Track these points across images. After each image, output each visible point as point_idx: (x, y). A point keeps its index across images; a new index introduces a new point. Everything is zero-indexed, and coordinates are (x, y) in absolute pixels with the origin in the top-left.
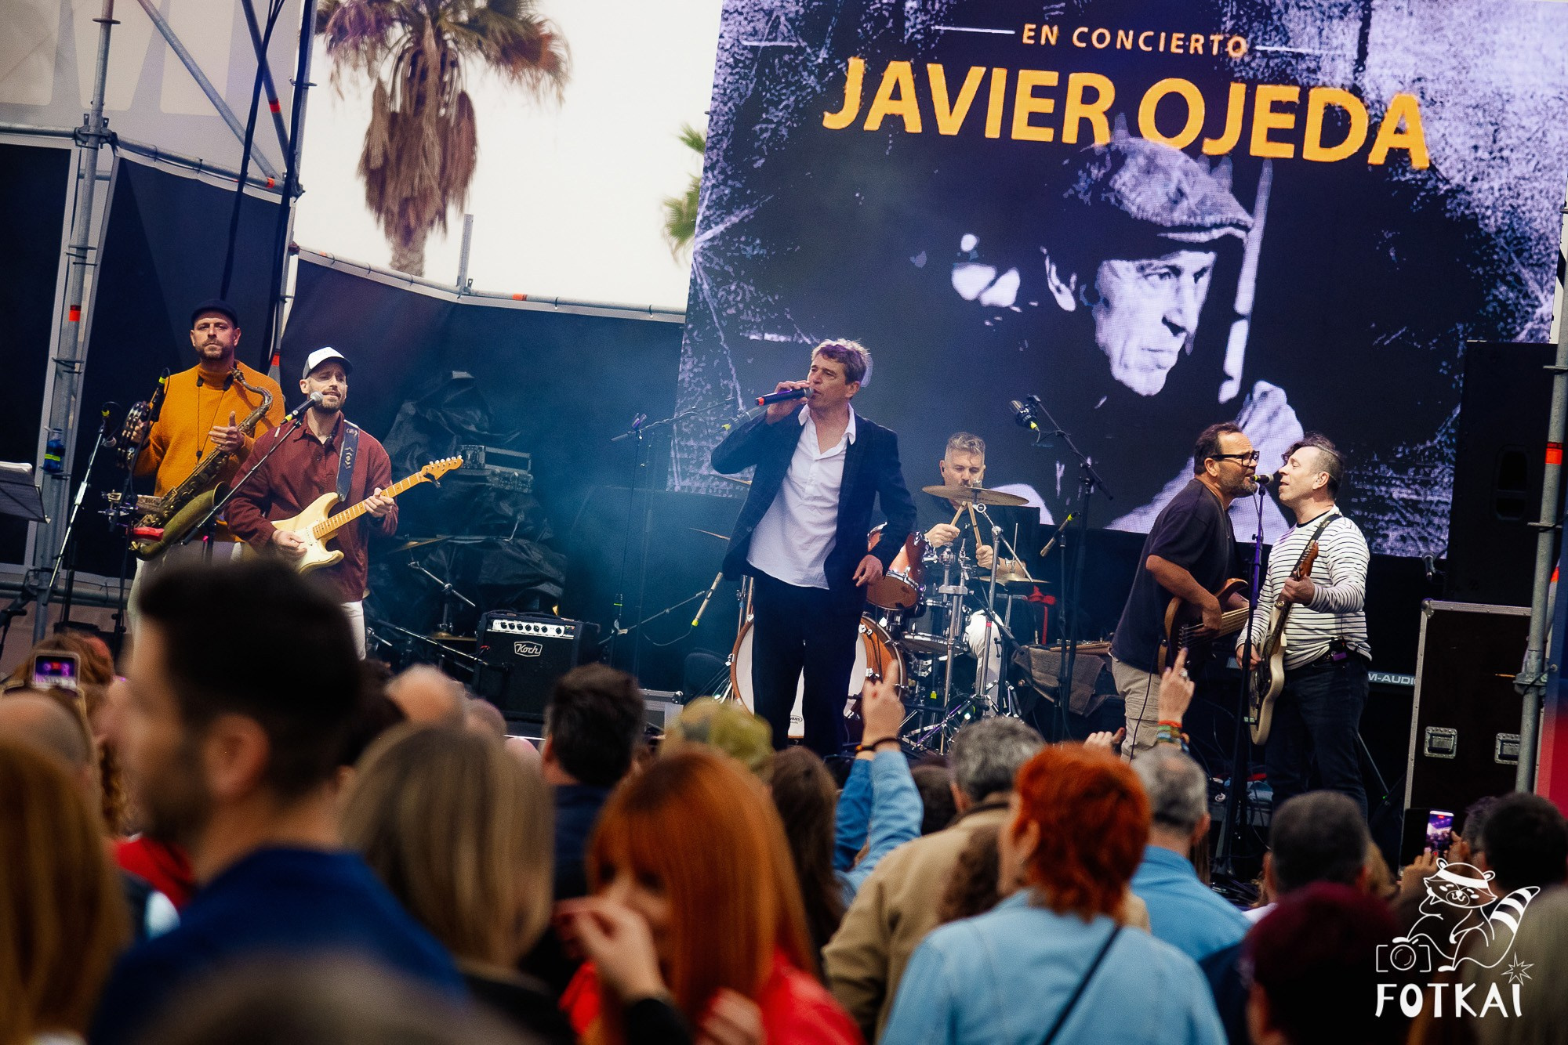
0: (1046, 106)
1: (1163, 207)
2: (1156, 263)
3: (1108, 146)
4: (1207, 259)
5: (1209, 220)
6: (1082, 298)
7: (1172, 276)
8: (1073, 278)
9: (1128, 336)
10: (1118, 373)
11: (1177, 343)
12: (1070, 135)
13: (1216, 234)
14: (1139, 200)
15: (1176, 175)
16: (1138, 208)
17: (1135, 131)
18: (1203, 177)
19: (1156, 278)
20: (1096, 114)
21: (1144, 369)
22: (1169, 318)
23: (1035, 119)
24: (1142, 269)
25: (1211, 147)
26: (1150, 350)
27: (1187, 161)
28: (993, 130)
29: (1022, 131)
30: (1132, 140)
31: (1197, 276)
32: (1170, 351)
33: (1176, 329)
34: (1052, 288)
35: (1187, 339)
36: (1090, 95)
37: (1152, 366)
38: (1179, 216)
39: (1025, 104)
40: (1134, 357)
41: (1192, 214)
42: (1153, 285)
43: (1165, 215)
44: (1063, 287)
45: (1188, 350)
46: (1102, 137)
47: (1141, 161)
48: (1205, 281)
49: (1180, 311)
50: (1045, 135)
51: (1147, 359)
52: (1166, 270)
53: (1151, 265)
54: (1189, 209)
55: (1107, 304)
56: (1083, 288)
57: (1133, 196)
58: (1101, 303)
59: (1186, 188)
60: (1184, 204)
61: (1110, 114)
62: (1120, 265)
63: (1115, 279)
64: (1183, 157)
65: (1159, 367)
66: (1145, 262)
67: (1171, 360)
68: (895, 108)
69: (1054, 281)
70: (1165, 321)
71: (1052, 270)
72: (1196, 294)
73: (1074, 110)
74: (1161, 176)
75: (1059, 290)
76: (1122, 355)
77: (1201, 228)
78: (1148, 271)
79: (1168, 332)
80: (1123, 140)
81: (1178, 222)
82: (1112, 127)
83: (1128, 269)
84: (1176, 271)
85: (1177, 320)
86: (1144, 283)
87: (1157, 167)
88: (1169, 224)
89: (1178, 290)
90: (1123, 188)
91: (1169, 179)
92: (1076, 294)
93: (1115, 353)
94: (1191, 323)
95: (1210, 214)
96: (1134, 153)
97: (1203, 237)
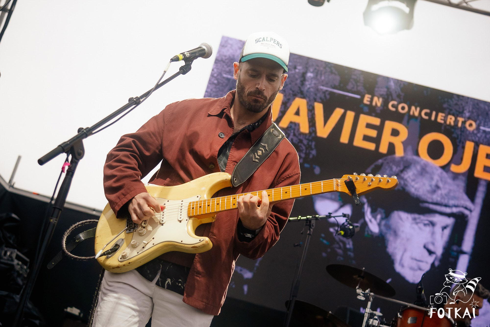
0: (373, 133)
1: (428, 192)
2: (422, 217)
3: (402, 158)
4: (450, 221)
5: (451, 202)
6: (383, 228)
7: (431, 225)
8: (379, 217)
9: (405, 250)
10: (398, 268)
11: (431, 259)
12: (383, 149)
13: (455, 210)
14: (416, 186)
15: (436, 178)
16: (416, 189)
17: (417, 153)
18: (450, 181)
19: (421, 225)
20: (398, 142)
21: (412, 269)
22: (427, 246)
23: (366, 138)
24: (415, 219)
25: (454, 168)
26: (416, 260)
27: (441, 173)
28: (344, 139)
29: (359, 142)
30: (415, 158)
31: (444, 228)
32: (427, 263)
33: (431, 253)
34: (367, 219)
35: (436, 259)
36: (395, 133)
37: (416, 267)
38: (436, 197)
39: (361, 130)
40: (407, 261)
41: (442, 197)
42: (420, 229)
43: (429, 195)
44: (373, 220)
45: (437, 264)
46: (399, 152)
47: (419, 168)
48: (447, 232)
49: (433, 244)
50: (371, 146)
51: (414, 264)
52: (426, 222)
53: (419, 218)
54: (441, 194)
55: (396, 234)
56: (383, 222)
57: (413, 183)
58: (392, 233)
59: (441, 185)
60: (439, 192)
61: (405, 144)
62: (404, 215)
63: (400, 221)
64: (440, 171)
65: (420, 269)
66: (416, 216)
67: (427, 267)
68: (296, 119)
69: (368, 216)
70: (425, 247)
71: (367, 210)
72: (442, 237)
73: (387, 138)
74: (428, 176)
75: (370, 221)
76: (401, 260)
77: (446, 206)
78: (418, 221)
79: (426, 253)
80: (410, 156)
81: (435, 201)
82: (405, 150)
83: (407, 218)
84: (432, 224)
85: (431, 248)
86: (416, 226)
87: (427, 172)
88: (430, 200)
89: (433, 233)
90: (408, 179)
91: (432, 179)
92: (379, 225)
93: (397, 258)
94: (439, 251)
95: (452, 199)
96: (416, 163)
97: (448, 210)
